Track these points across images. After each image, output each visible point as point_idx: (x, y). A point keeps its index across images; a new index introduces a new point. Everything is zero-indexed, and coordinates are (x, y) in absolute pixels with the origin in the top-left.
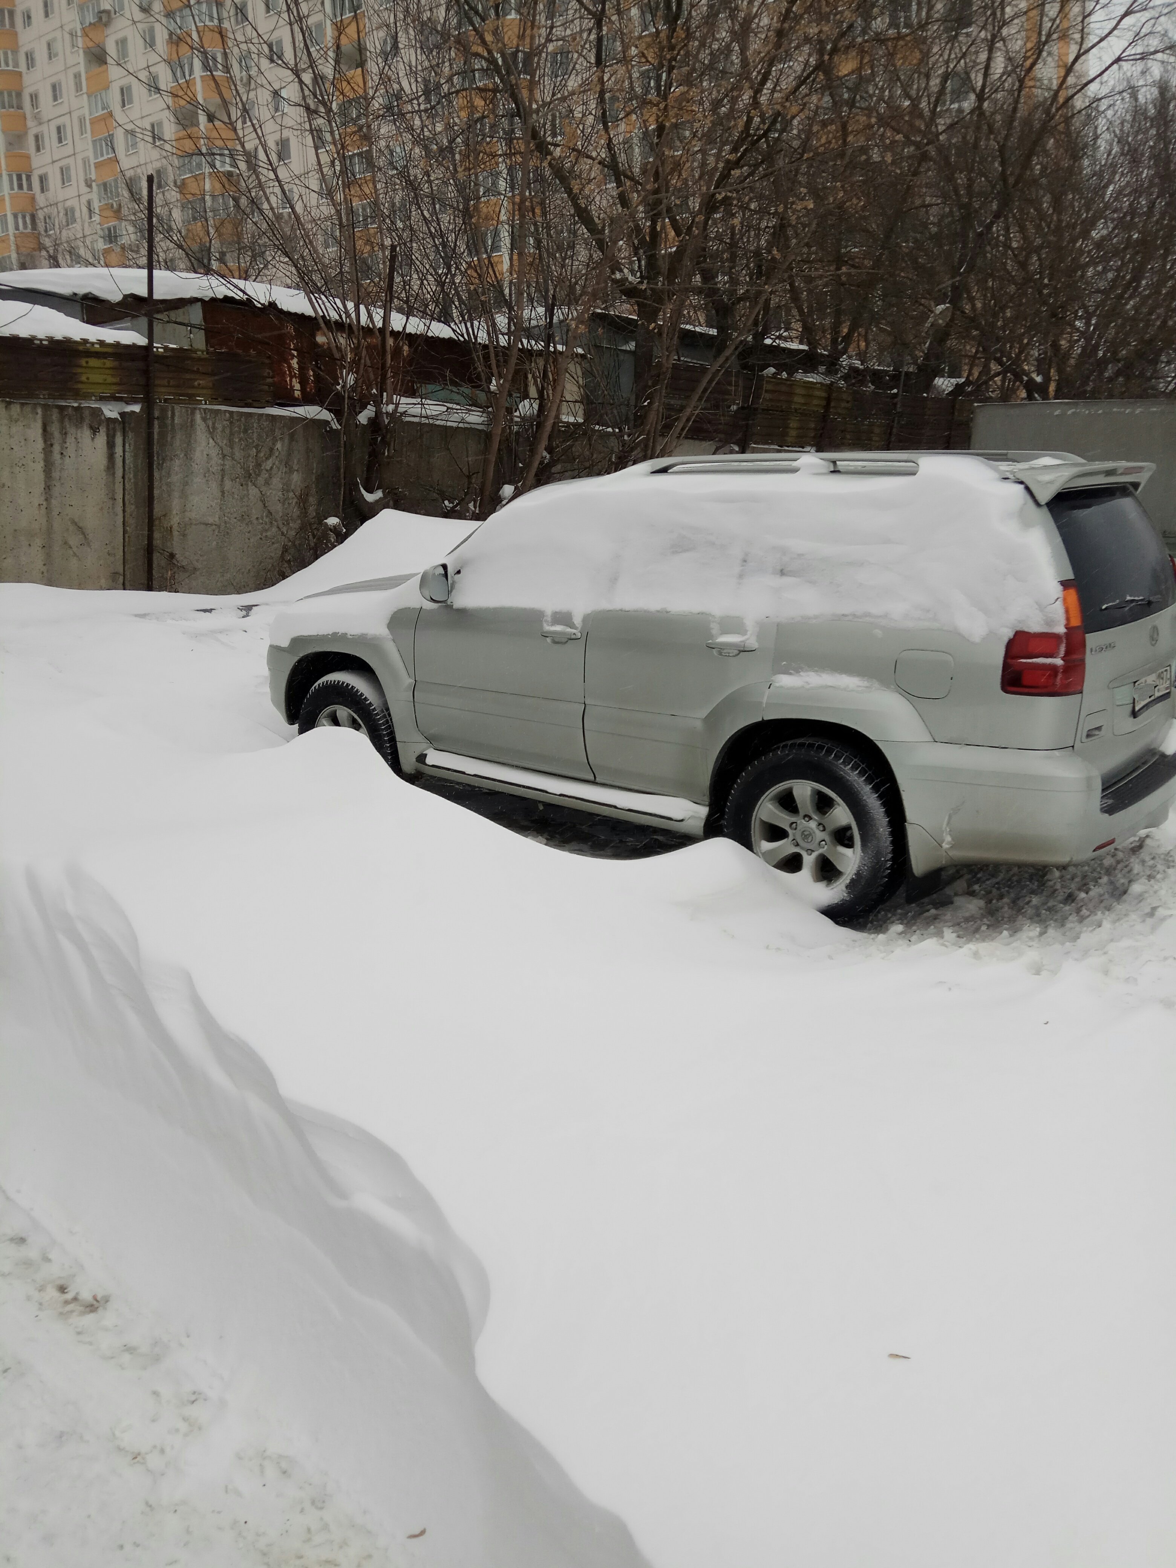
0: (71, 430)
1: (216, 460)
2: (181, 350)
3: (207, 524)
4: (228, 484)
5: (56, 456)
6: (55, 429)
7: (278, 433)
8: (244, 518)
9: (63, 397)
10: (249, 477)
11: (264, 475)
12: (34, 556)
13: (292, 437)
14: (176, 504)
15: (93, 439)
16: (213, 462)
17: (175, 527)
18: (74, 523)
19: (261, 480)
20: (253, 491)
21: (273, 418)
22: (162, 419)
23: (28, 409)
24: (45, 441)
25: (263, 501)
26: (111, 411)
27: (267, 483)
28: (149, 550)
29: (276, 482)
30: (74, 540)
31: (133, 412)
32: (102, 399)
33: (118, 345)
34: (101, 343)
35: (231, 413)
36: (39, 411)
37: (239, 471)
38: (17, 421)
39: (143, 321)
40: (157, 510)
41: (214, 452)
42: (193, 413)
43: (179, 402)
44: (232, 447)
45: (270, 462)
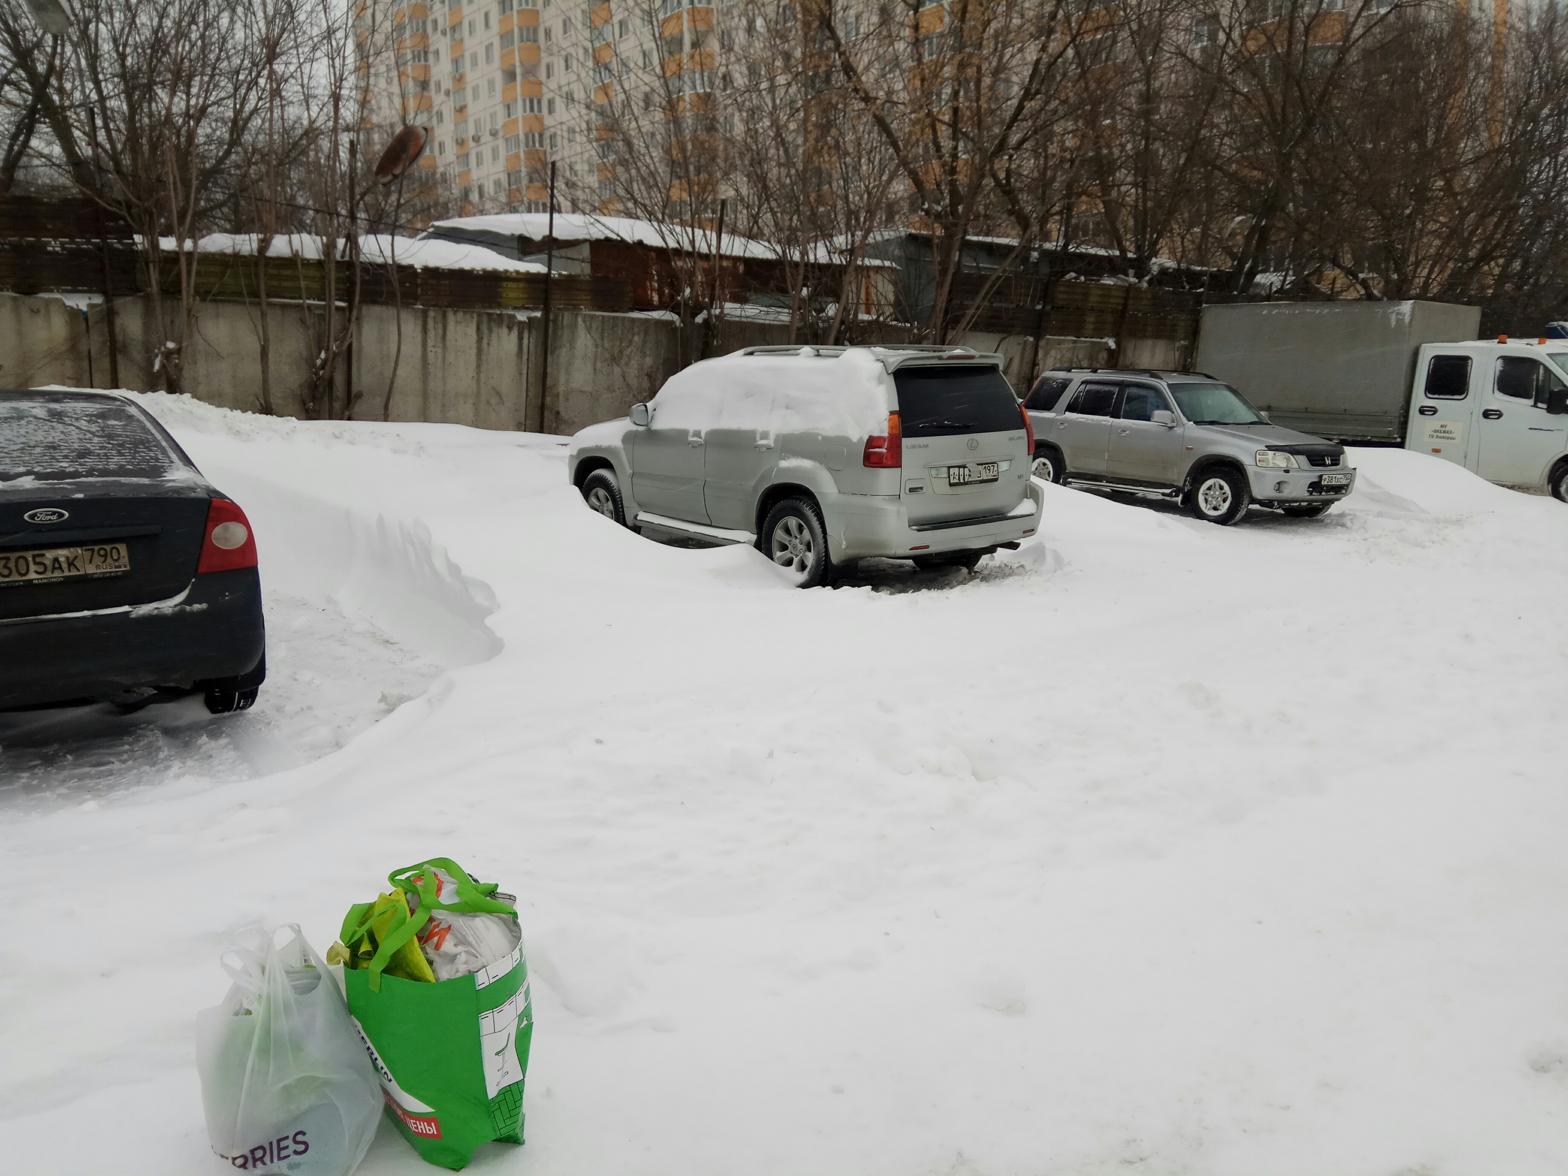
0: (495, 329)
1: (591, 348)
2: (570, 275)
3: (582, 392)
4: (599, 364)
5: (485, 346)
6: (484, 328)
7: (636, 330)
8: (610, 389)
9: (491, 308)
10: (614, 360)
11: (625, 359)
12: (468, 408)
13: (646, 332)
14: (562, 379)
15: (509, 334)
16: (589, 350)
17: (561, 394)
18: (493, 388)
19: (623, 362)
20: (617, 370)
21: (633, 320)
22: (555, 321)
23: (468, 316)
24: (478, 336)
25: (624, 377)
26: (522, 316)
27: (627, 364)
28: (542, 408)
29: (634, 363)
30: (493, 401)
31: (536, 317)
32: (515, 308)
33: (528, 273)
34: (517, 272)
35: (603, 316)
36: (475, 316)
37: (607, 355)
38: (460, 323)
39: (545, 257)
40: (549, 382)
41: (590, 343)
42: (577, 315)
43: (567, 310)
44: (603, 339)
45: (629, 350)
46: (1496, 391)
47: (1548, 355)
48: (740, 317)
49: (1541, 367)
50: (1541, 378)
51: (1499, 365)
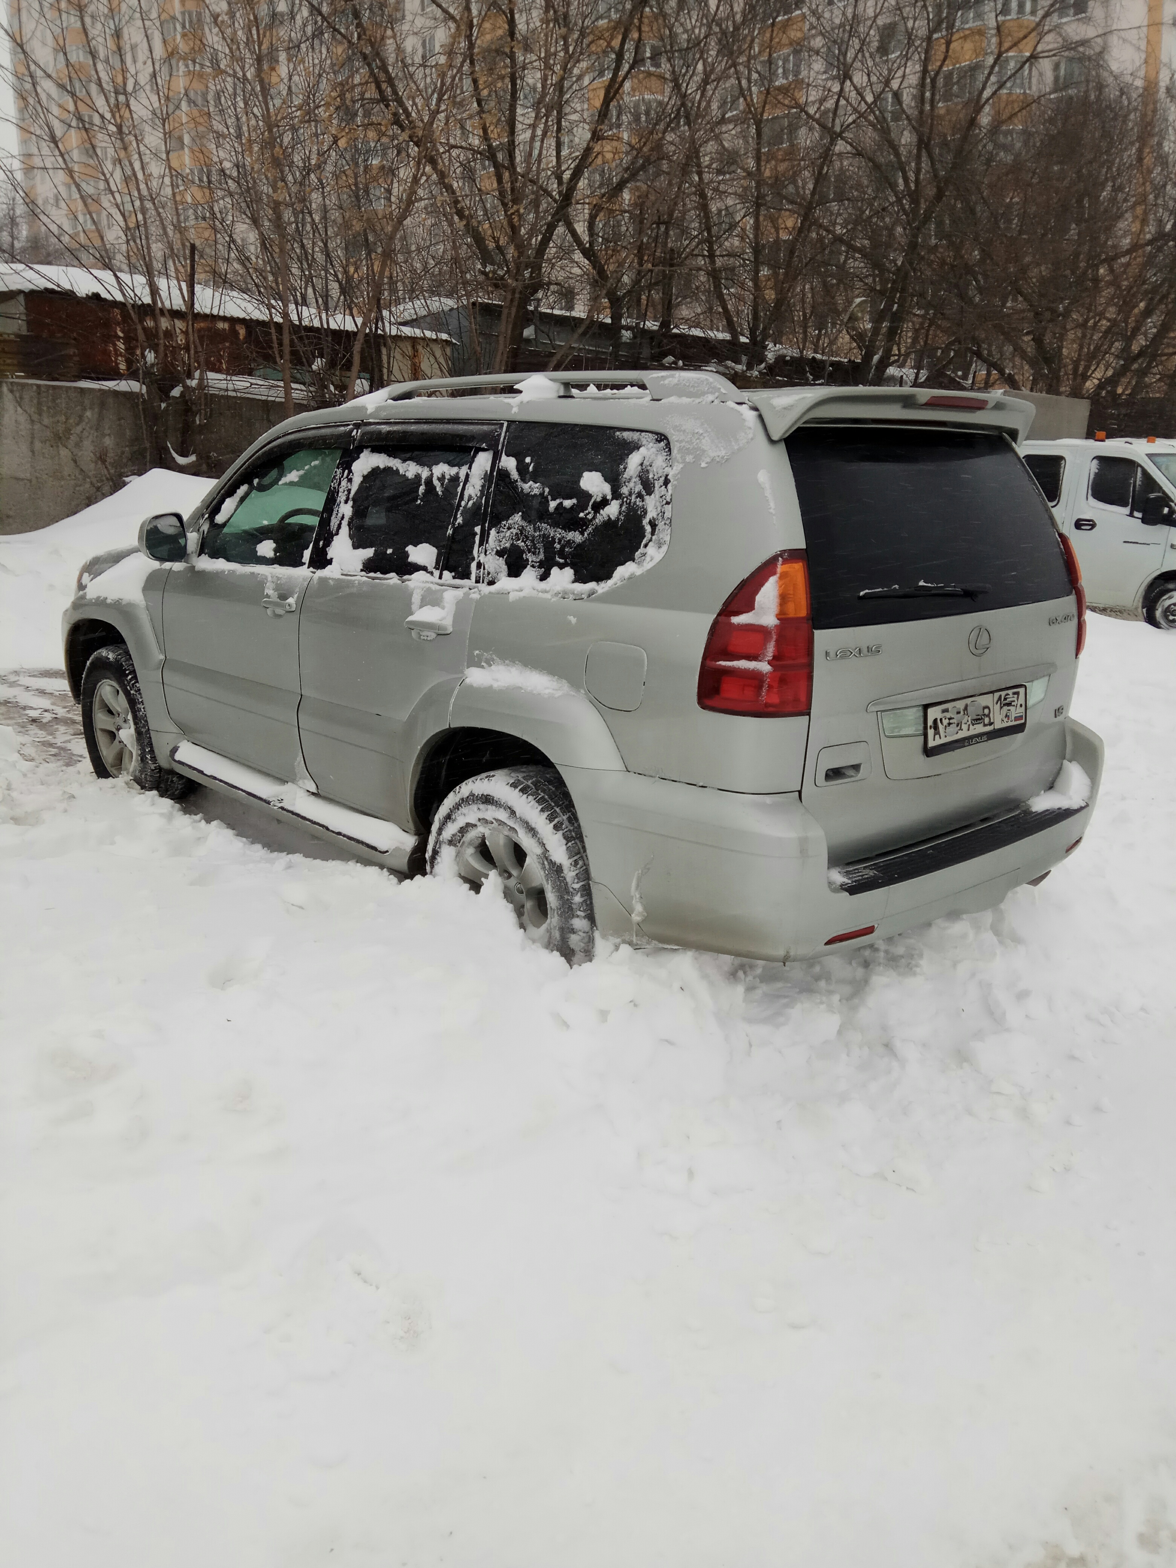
1: (24, 424)
3: (18, 479)
4: (38, 445)
7: (87, 402)
8: (56, 474)
10: (59, 440)
11: (73, 438)
13: (102, 406)
16: (22, 427)
19: (72, 442)
20: (64, 452)
21: (82, 390)
25: (75, 461)
27: (78, 445)
29: (87, 444)
35: (38, 386)
37: (48, 433)
41: (22, 418)
42: (2, 384)
44: (40, 414)
45: (79, 429)
46: (1090, 498)
47: (1147, 455)
48: (227, 390)
49: (1139, 469)
50: (1138, 483)
51: (1094, 466)
